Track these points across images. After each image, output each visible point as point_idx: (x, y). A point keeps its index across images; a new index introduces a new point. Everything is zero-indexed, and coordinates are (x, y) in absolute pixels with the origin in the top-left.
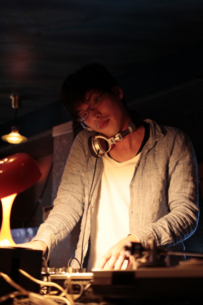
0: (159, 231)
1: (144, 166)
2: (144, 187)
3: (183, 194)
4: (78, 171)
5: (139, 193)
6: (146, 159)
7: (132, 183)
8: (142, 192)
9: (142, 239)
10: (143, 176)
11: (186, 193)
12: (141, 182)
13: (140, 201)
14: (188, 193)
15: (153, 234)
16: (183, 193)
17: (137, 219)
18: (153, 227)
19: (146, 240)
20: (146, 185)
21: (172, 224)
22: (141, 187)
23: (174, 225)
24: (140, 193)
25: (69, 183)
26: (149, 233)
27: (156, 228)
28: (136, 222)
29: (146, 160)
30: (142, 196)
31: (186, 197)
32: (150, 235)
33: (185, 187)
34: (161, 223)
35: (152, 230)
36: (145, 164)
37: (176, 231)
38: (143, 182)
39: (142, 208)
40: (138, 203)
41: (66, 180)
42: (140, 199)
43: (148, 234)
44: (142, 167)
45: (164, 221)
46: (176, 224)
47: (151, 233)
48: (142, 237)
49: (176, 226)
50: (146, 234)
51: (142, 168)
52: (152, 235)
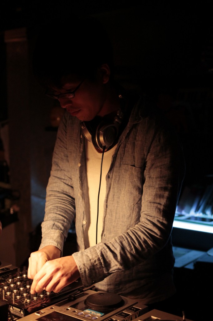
0: (108, 256)
1: (122, 156)
2: (121, 181)
3: (157, 205)
4: (66, 156)
5: (115, 187)
6: (125, 147)
7: (109, 174)
8: (117, 187)
9: (82, 267)
10: (121, 168)
11: (160, 204)
12: (118, 175)
13: (115, 197)
14: (163, 204)
15: (100, 260)
16: (157, 203)
17: (110, 216)
18: (102, 251)
19: (87, 268)
20: (122, 179)
21: (127, 249)
22: (117, 182)
23: (129, 250)
24: (116, 189)
25: (60, 169)
26: (94, 260)
27: (106, 252)
28: (109, 218)
29: (125, 149)
30: (117, 192)
31: (159, 209)
32: (95, 261)
33: (161, 196)
34: (113, 246)
35: (99, 254)
36: (124, 153)
37: (131, 258)
38: (120, 176)
39: (116, 206)
40: (113, 199)
41: (57, 166)
42: (115, 195)
43: (92, 261)
44: (120, 157)
45: (118, 245)
46: (132, 250)
47: (96, 259)
48: (84, 265)
49: (132, 252)
50: (90, 260)
51: (119, 159)
52: (97, 262)
